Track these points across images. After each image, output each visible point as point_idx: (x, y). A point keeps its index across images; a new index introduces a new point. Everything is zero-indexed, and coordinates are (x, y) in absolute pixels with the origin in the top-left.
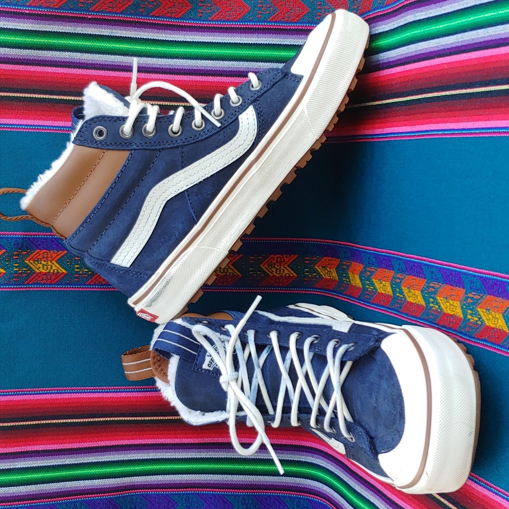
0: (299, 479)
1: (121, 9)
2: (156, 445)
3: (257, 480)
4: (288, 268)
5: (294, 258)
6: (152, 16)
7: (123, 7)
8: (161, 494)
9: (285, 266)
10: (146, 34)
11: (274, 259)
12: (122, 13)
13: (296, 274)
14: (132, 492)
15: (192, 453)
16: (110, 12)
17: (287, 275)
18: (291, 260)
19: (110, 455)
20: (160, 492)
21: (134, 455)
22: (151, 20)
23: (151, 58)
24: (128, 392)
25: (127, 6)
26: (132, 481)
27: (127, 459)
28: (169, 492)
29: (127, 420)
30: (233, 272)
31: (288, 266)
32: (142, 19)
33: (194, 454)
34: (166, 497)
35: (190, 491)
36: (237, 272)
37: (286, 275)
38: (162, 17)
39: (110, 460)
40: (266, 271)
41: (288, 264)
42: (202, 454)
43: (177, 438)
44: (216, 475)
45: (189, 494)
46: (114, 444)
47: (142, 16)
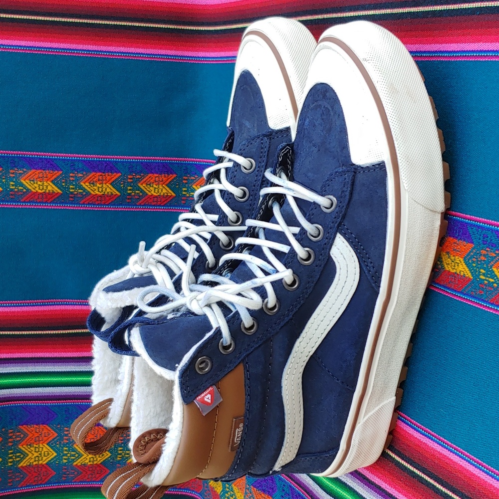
4: (166, 187)
5: (173, 178)
8: (41, 406)
9: (163, 186)
11: (152, 178)
13: (174, 193)
14: (12, 404)
17: (166, 194)
18: (169, 180)
20: (39, 403)
27: (6, 372)
28: (49, 403)
29: (5, 335)
30: (112, 191)
31: (166, 185)
34: (46, 408)
35: (69, 403)
36: (116, 191)
37: (164, 194)
40: (145, 190)
41: (166, 183)
45: (69, 405)
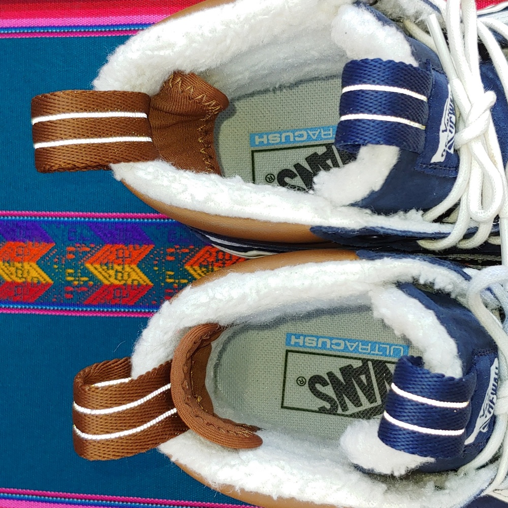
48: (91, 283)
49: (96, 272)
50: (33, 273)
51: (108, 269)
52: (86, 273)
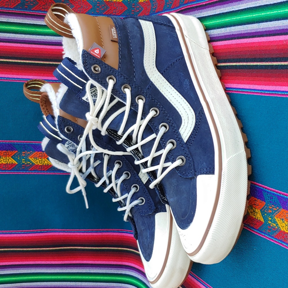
0: (121, 284)
1: (14, 6)
2: (36, 265)
3: (96, 285)
6: (33, 10)
7: (15, 5)
10: (29, 21)
12: (14, 8)
15: (58, 270)
16: (6, 8)
19: (8, 270)
21: (22, 270)
22: (32, 12)
23: (32, 35)
24: (18, 234)
25: (17, 4)
26: (21, 285)
32: (27, 12)
33: (59, 270)
38: (39, 11)
39: (8, 273)
42: (64, 270)
43: (48, 261)
44: (72, 282)
46: (10, 264)
47: (26, 10)
48: (31, 164)
49: (32, 161)
50: (11, 161)
51: (37, 160)
52: (29, 161)
